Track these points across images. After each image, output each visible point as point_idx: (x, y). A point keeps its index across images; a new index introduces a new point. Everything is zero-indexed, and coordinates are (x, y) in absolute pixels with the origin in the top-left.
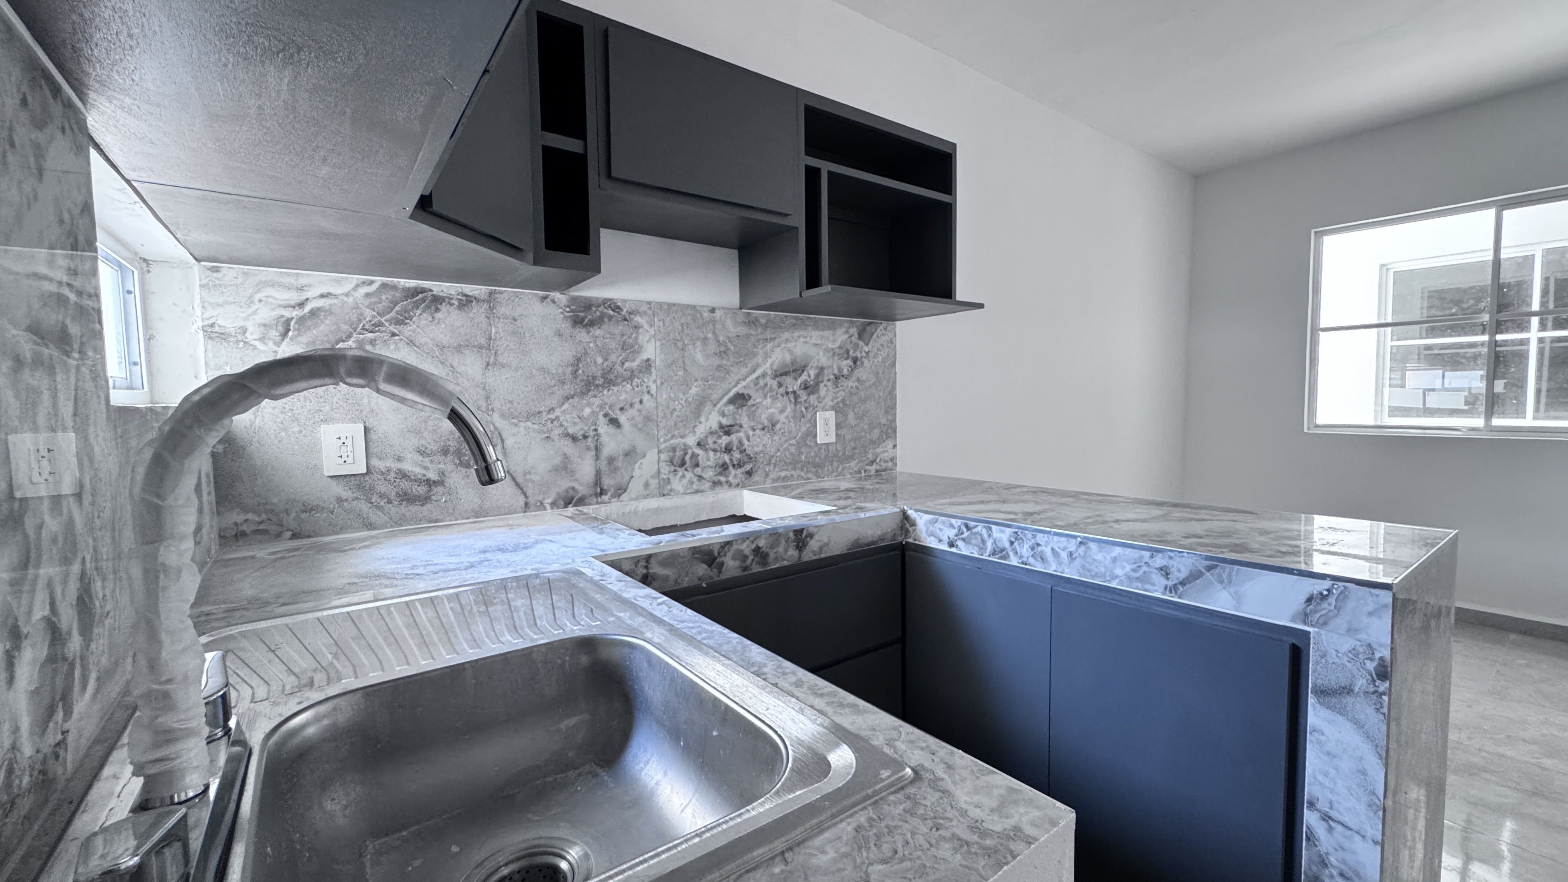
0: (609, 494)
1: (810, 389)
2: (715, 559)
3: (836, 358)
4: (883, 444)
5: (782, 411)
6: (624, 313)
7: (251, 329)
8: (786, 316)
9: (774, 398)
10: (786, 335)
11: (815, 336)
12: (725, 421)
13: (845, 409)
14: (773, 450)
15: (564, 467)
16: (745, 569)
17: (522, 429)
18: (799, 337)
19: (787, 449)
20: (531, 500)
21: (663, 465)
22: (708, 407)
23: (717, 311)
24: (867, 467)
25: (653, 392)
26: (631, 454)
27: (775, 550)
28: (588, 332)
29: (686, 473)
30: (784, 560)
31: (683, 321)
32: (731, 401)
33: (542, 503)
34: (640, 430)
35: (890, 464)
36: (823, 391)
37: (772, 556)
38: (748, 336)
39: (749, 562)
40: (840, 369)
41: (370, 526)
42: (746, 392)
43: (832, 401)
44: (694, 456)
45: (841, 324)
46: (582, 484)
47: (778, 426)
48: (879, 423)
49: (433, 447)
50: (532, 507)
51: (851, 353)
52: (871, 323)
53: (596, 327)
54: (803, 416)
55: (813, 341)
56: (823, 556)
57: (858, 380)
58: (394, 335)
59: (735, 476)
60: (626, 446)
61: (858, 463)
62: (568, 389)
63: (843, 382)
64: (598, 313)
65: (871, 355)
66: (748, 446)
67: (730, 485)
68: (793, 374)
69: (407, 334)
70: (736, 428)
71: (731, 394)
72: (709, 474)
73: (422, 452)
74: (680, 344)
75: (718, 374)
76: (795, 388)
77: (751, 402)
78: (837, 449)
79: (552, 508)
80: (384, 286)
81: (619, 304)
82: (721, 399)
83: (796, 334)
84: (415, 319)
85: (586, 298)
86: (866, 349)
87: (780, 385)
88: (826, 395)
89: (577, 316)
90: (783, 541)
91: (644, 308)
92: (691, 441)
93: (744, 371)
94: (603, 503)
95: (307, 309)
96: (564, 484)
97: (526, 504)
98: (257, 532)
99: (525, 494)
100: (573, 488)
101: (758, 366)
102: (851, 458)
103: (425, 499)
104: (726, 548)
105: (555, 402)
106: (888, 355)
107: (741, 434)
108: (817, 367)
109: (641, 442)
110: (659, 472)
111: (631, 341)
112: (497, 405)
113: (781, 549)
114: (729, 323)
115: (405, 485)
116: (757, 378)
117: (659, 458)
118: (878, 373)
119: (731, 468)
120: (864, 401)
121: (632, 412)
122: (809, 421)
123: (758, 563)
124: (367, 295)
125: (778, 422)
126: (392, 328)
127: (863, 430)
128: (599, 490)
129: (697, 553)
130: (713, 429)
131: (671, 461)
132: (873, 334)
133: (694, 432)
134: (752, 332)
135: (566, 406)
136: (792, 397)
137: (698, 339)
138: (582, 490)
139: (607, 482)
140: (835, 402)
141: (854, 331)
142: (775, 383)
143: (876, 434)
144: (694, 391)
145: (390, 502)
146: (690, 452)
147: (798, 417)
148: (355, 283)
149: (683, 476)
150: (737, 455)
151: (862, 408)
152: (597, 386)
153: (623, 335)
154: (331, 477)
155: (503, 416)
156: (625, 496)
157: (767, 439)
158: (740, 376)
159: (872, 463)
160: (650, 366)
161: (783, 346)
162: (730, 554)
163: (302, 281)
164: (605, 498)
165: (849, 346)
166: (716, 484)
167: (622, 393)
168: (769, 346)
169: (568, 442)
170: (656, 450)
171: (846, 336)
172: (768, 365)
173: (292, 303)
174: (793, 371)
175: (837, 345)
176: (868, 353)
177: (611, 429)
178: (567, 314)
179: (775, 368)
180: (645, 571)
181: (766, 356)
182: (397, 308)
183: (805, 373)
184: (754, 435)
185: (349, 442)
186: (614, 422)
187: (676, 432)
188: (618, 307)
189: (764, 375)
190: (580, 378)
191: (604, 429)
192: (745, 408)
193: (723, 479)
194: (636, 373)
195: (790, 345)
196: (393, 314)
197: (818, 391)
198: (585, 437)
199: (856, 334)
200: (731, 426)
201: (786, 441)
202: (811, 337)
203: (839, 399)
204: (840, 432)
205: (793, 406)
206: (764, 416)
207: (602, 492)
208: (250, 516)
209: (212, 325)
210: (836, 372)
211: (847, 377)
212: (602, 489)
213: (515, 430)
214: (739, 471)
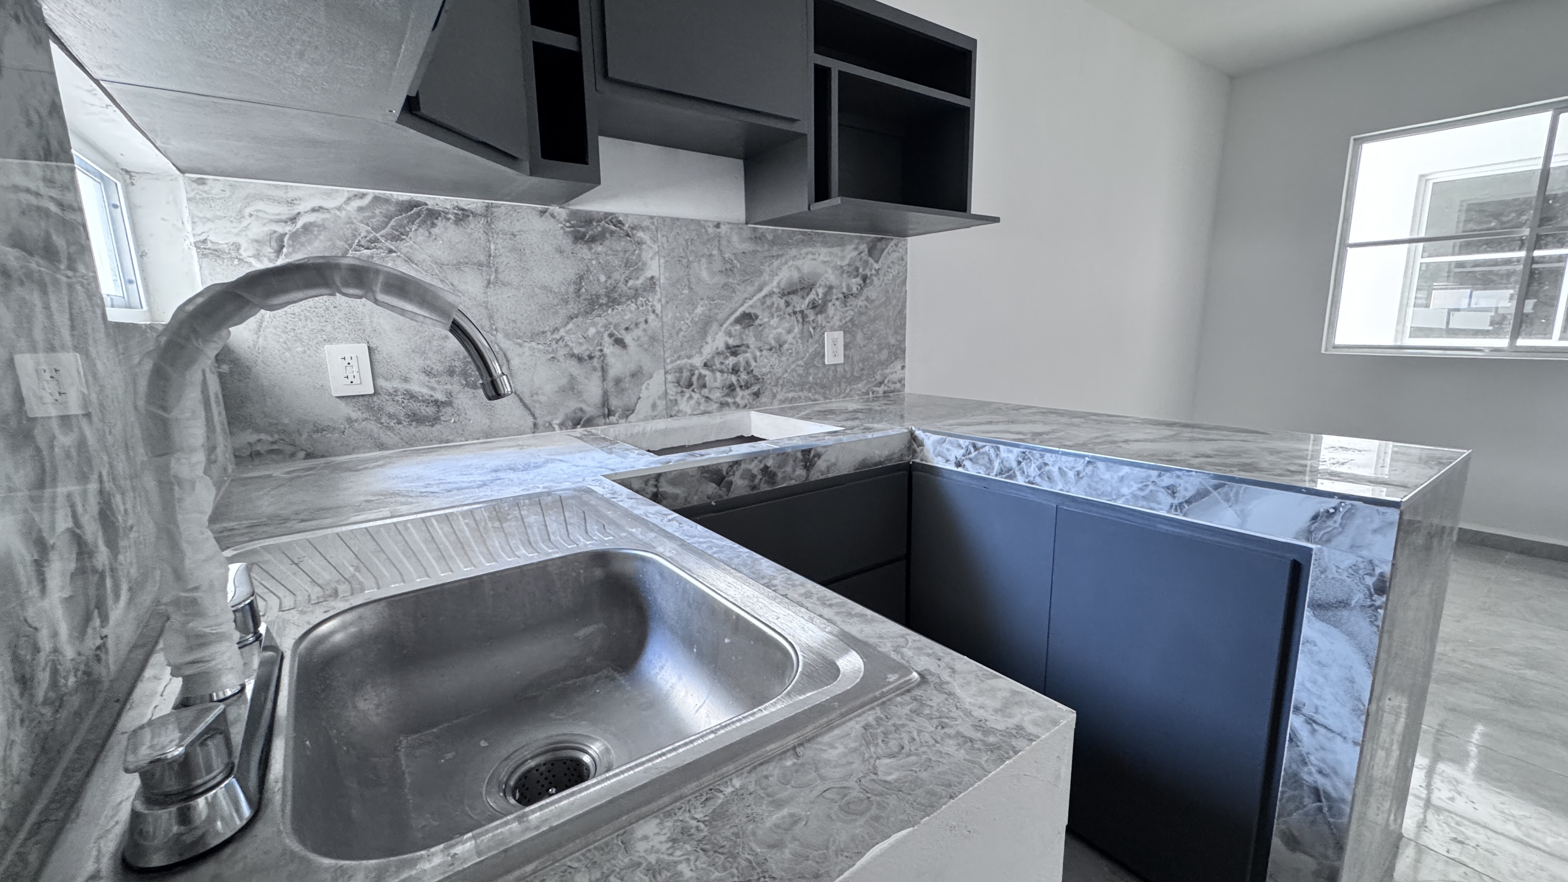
0: (617, 415)
1: (818, 309)
2: (723, 478)
3: (845, 276)
4: (892, 365)
5: (789, 332)
6: (626, 228)
7: (244, 245)
8: (794, 232)
9: (782, 318)
10: (794, 252)
11: (823, 253)
12: (731, 342)
13: (854, 329)
14: (780, 371)
15: (571, 388)
16: (754, 488)
17: (526, 349)
18: (807, 254)
19: (794, 370)
20: (539, 421)
21: (669, 386)
22: (715, 326)
23: (722, 227)
24: (875, 389)
25: (658, 311)
26: (637, 375)
27: (783, 470)
28: (590, 249)
29: (693, 394)
30: (791, 479)
31: (687, 237)
32: (738, 321)
33: (550, 424)
34: (646, 350)
35: (898, 385)
36: (831, 310)
37: (780, 475)
38: (755, 252)
39: (757, 481)
40: (849, 288)
41: (382, 446)
42: (752, 311)
43: (841, 320)
44: (701, 377)
45: (851, 240)
46: (589, 405)
47: (786, 346)
48: (889, 344)
49: (439, 367)
50: (541, 428)
51: (861, 270)
52: (882, 238)
53: (598, 243)
54: (811, 336)
55: (822, 258)
56: (830, 475)
57: (867, 299)
58: (391, 251)
59: (743, 398)
60: (633, 367)
61: (866, 384)
62: (572, 308)
63: (852, 301)
64: (599, 229)
65: (881, 273)
66: (756, 367)
67: (737, 406)
68: (800, 293)
69: (404, 250)
70: (743, 348)
71: (738, 314)
72: (717, 395)
73: (428, 373)
74: (685, 261)
75: (724, 293)
76: (803, 307)
77: (758, 322)
78: (845, 371)
79: (561, 429)
80: (376, 199)
81: (621, 218)
82: (727, 319)
83: (804, 251)
84: (411, 234)
85: (586, 212)
86: (876, 266)
87: (788, 304)
88: (834, 315)
89: (579, 231)
90: (791, 462)
91: (646, 223)
92: (697, 361)
93: (750, 289)
94: (611, 424)
95: (300, 223)
96: (572, 405)
97: (535, 425)
98: (272, 451)
99: (533, 415)
100: (581, 410)
101: (765, 284)
102: (859, 379)
103: (435, 420)
104: (735, 468)
105: (558, 322)
106: (899, 273)
107: (748, 355)
108: (826, 286)
109: (647, 363)
110: (666, 393)
111: (634, 258)
112: (500, 324)
113: (789, 469)
114: (735, 238)
115: (414, 406)
116: (764, 297)
117: (666, 378)
118: (887, 292)
119: (738, 389)
120: (874, 320)
121: (638, 332)
122: (817, 342)
123: (766, 482)
124: (360, 209)
125: (785, 342)
126: (389, 244)
127: (872, 351)
128: (606, 412)
129: (706, 472)
130: (720, 349)
131: (678, 382)
132: (883, 250)
133: (701, 353)
134: (759, 249)
135: (570, 326)
136: (799, 316)
137: (702, 256)
138: (590, 411)
139: (614, 402)
140: (844, 321)
141: (864, 247)
142: (782, 303)
143: (884, 355)
144: (699, 310)
145: (399, 423)
146: (697, 372)
147: (806, 336)
148: (346, 195)
149: (691, 397)
150: (744, 376)
151: (872, 328)
152: (601, 305)
153: (625, 252)
154: (338, 397)
155: (507, 336)
156: (632, 417)
157: (774, 360)
158: (746, 296)
159: (880, 384)
160: (655, 284)
161: (790, 263)
162: (738, 474)
163: (292, 194)
164: (613, 419)
165: (858, 264)
166: (723, 405)
167: (627, 313)
168: (776, 263)
169: (574, 362)
170: (662, 371)
171: (855, 253)
172: (775, 283)
173: (284, 217)
174: (802, 289)
175: (846, 262)
176: (877, 271)
177: (617, 350)
178: (569, 229)
179: (782, 285)
180: (655, 490)
181: (774, 274)
182: (392, 223)
183: (813, 292)
184: (761, 356)
185: (354, 362)
186: (620, 342)
187: (683, 353)
188: (620, 222)
189: (771, 294)
190: (583, 297)
191: (609, 349)
192: (751, 328)
193: (730, 400)
194: (640, 292)
195: (799, 263)
196: (388, 230)
197: (826, 310)
198: (591, 357)
199: (866, 250)
200: (738, 346)
201: (793, 362)
202: (819, 254)
203: (848, 319)
204: (847, 353)
205: (800, 325)
206: (771, 336)
207: (610, 413)
208: (263, 436)
209: (204, 241)
210: (845, 290)
211: (855, 296)
212: (609, 410)
213: (520, 350)
214: (747, 392)
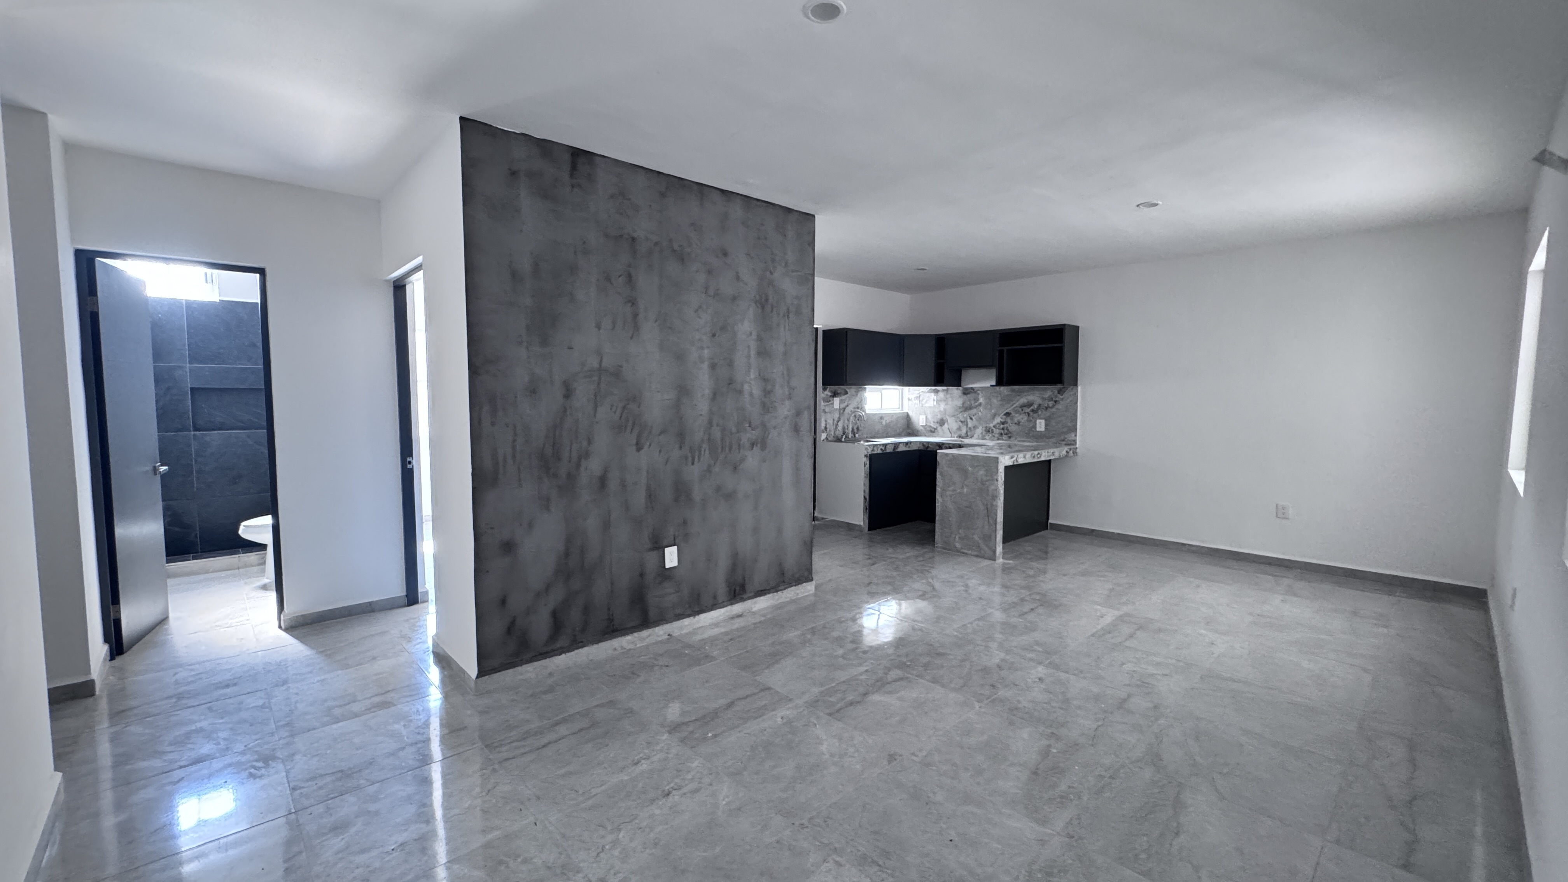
0: (969, 437)
1: (1034, 412)
3: (1046, 401)
4: (1069, 434)
5: (1022, 419)
6: (972, 390)
8: (1026, 388)
9: (1020, 414)
10: (1025, 394)
11: (1037, 393)
12: (1002, 420)
13: (1050, 419)
14: (1019, 431)
15: (959, 429)
19: (1024, 431)
21: (983, 431)
22: (997, 416)
24: (1060, 442)
25: (982, 411)
28: (966, 396)
29: (990, 434)
31: (991, 392)
32: (1005, 415)
33: (954, 437)
34: (978, 421)
35: (1073, 442)
36: (1040, 413)
38: (1011, 395)
40: (1048, 404)
42: (1010, 412)
44: (992, 430)
45: (1050, 388)
46: (963, 433)
48: (1068, 426)
51: (1054, 399)
52: (1065, 387)
54: (1032, 421)
55: (1037, 395)
57: (1057, 409)
60: (974, 425)
61: (1056, 440)
62: (961, 410)
63: (1048, 409)
64: (967, 391)
65: (1064, 400)
66: (1010, 429)
67: (1003, 440)
68: (1027, 407)
70: (1006, 423)
71: (1005, 412)
72: (996, 436)
73: (934, 422)
74: (990, 398)
75: (1001, 406)
76: (1028, 411)
77: (1011, 415)
78: (1045, 433)
81: (971, 388)
82: (1001, 414)
83: (1029, 393)
85: (963, 388)
86: (1062, 397)
87: (1022, 410)
89: (963, 393)
91: (980, 389)
92: (991, 425)
93: (1009, 405)
94: (968, 439)
96: (959, 433)
99: (951, 434)
100: (961, 434)
101: (1015, 404)
102: (1051, 438)
103: (934, 432)
105: (958, 413)
106: (1073, 399)
107: (1007, 425)
108: (1038, 404)
109: (977, 424)
110: (982, 433)
111: (976, 398)
114: (1005, 391)
116: (1014, 408)
118: (1067, 406)
119: (1004, 435)
120: (1060, 417)
121: (975, 416)
122: (1034, 422)
125: (1021, 422)
127: (1059, 428)
130: (998, 422)
131: (986, 430)
132: (1065, 391)
133: (992, 423)
134: (1013, 393)
135: (960, 414)
136: (1027, 414)
137: (995, 396)
138: (963, 435)
139: (969, 434)
140: (1045, 416)
141: (1056, 392)
142: (1020, 410)
143: (1065, 430)
144: (993, 411)
146: (991, 428)
147: (1029, 421)
150: (1006, 431)
151: (1059, 419)
152: (968, 409)
153: (974, 396)
154: (921, 425)
155: (948, 416)
156: (973, 438)
157: (1017, 427)
158: (1008, 407)
159: (1063, 440)
160: (981, 404)
161: (1024, 397)
165: (1053, 397)
166: (998, 439)
167: (974, 411)
168: (1019, 397)
169: (960, 423)
171: (1052, 393)
172: (1018, 404)
174: (1028, 405)
175: (1047, 396)
176: (1062, 399)
177: (971, 421)
178: (959, 392)
179: (1021, 404)
181: (1018, 401)
183: (1033, 406)
184: (1012, 425)
185: (924, 419)
186: (971, 419)
187: (987, 423)
189: (1016, 407)
190: (967, 405)
191: (969, 420)
192: (1009, 417)
193: (1001, 438)
194: (978, 406)
195: (1027, 397)
197: (1037, 412)
198: (964, 422)
200: (1004, 422)
201: (1024, 429)
203: (1047, 415)
204: (1047, 427)
205: (1027, 417)
206: (1016, 420)
207: (967, 436)
210: (1046, 405)
211: (1052, 408)
214: (1006, 436)
